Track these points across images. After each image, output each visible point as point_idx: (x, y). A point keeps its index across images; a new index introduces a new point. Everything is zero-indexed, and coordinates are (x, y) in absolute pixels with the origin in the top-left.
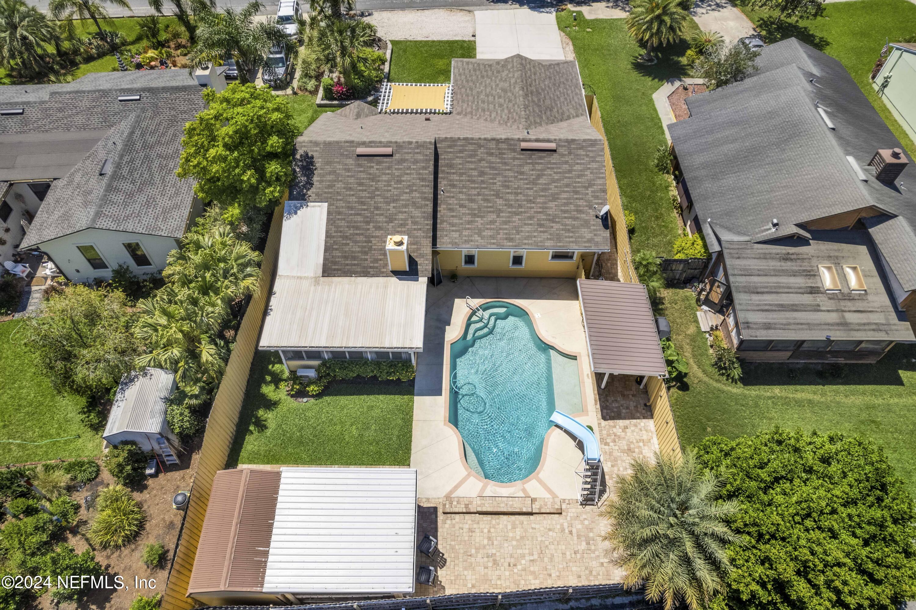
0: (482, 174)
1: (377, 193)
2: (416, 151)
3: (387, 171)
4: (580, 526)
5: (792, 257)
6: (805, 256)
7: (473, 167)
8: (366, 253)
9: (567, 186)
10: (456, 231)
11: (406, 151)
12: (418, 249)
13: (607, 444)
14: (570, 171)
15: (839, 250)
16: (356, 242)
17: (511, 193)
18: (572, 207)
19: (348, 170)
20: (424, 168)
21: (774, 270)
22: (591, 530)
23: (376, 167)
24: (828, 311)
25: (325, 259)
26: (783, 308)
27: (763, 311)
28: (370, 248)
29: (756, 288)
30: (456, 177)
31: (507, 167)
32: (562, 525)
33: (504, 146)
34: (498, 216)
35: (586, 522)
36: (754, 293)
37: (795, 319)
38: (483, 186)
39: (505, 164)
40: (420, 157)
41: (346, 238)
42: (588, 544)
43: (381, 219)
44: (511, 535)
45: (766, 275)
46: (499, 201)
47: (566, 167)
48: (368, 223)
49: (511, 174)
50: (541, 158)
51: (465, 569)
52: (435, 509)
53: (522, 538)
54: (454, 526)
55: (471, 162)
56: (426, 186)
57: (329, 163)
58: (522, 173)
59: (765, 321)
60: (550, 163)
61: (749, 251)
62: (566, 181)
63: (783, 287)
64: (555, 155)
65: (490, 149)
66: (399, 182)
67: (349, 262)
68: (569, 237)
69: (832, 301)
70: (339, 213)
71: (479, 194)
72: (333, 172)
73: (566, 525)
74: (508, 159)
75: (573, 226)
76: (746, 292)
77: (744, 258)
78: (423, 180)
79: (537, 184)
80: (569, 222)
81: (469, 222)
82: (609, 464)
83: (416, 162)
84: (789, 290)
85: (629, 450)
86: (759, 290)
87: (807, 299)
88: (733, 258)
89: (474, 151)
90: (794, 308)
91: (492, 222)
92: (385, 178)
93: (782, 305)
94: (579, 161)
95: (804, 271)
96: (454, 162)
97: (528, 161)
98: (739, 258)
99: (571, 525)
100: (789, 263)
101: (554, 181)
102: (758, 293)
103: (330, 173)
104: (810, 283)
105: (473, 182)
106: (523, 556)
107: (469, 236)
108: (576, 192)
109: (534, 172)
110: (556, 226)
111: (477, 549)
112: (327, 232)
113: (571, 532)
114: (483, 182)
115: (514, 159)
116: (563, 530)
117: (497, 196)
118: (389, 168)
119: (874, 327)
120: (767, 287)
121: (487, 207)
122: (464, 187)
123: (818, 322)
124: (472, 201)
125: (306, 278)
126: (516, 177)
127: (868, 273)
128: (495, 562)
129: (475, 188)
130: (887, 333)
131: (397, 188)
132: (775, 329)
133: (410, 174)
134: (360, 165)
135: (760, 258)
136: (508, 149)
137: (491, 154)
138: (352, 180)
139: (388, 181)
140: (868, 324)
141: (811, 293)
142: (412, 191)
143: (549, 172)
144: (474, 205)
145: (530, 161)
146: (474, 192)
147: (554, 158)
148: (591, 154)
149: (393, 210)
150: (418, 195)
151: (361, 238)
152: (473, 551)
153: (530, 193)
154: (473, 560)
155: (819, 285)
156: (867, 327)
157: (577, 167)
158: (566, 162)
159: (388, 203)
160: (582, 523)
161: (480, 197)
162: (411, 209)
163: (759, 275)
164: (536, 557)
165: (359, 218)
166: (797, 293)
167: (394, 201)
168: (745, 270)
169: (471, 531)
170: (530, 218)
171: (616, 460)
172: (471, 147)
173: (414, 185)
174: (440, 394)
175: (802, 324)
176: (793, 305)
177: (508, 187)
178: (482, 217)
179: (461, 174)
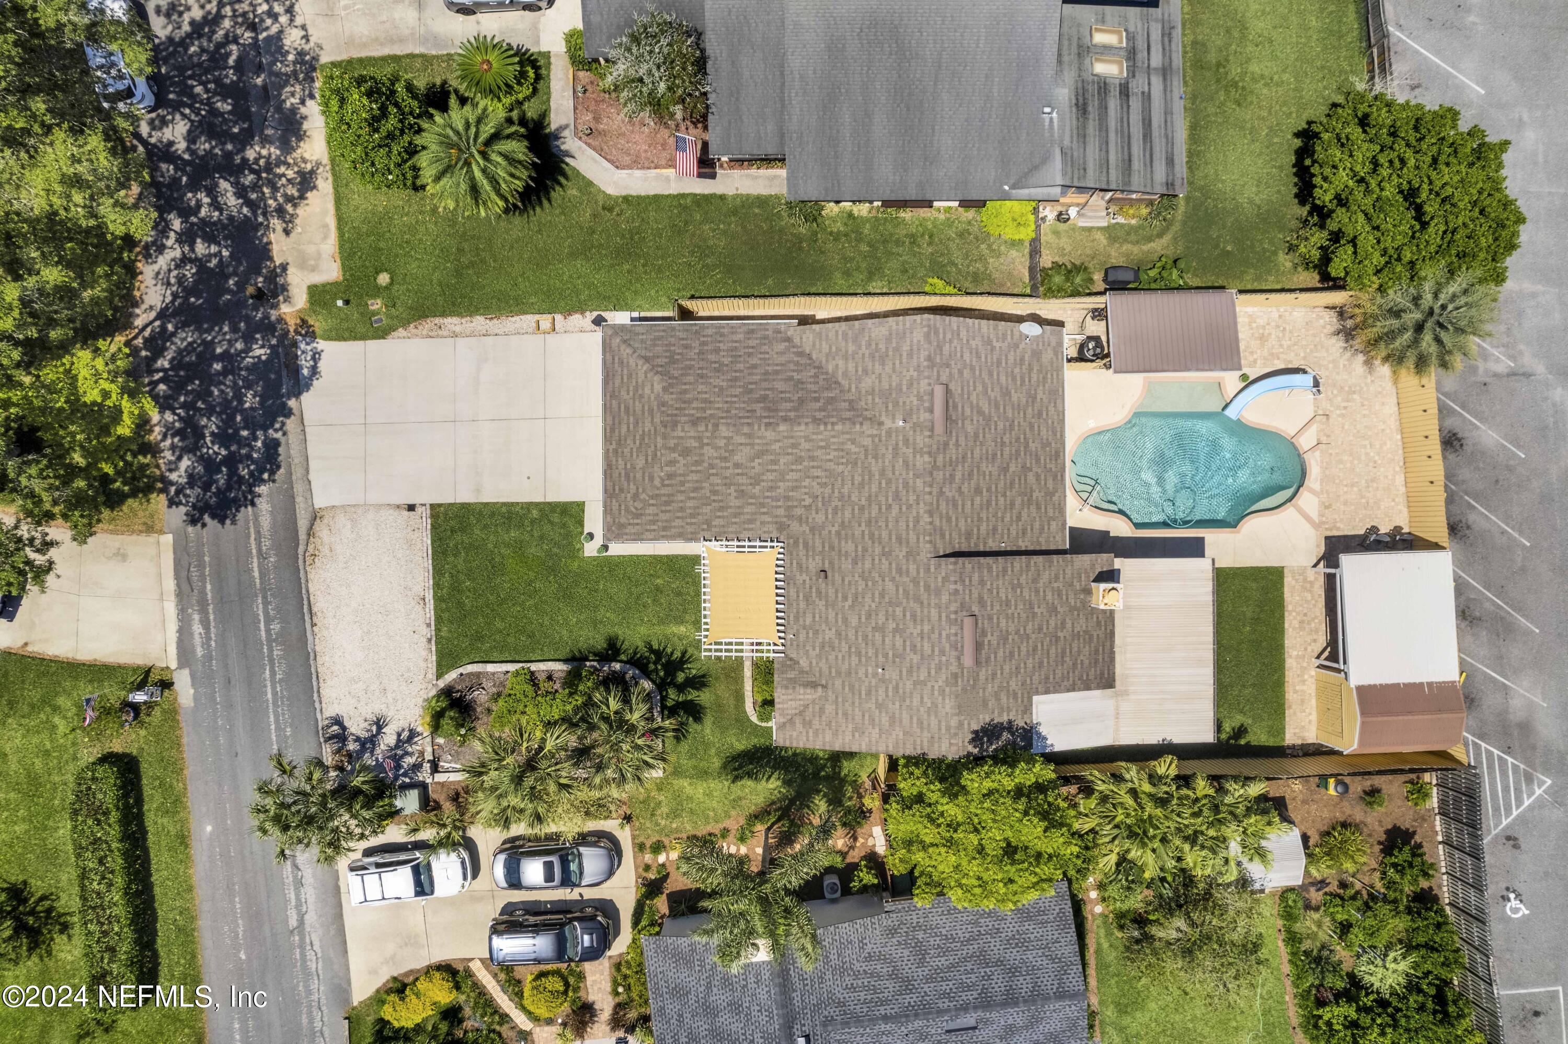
0: (978, 491)
1: (1022, 632)
2: (967, 582)
3: (995, 620)
4: (1339, 399)
5: (1081, 101)
6: (1080, 85)
7: (969, 503)
8: (1091, 637)
9: (991, 374)
10: (1049, 525)
11: (967, 597)
12: (1086, 572)
13: (1255, 361)
14: (972, 368)
15: (1069, 40)
16: (1079, 652)
17: (1002, 450)
18: (1017, 370)
19: (994, 675)
20: (990, 569)
21: (1100, 131)
22: (1342, 388)
23: (989, 637)
24: (1149, 84)
25: (1098, 688)
26: (1147, 135)
27: (1151, 161)
28: (1086, 632)
29: (1123, 160)
30: (984, 527)
31: (969, 455)
32: (1339, 416)
33: (940, 459)
34: (1031, 470)
35: (1335, 392)
36: (1130, 165)
37: (1160, 127)
38: (993, 489)
39: (964, 457)
40: (976, 577)
41: (1075, 664)
42: (1354, 392)
43: (1052, 623)
44: (1348, 465)
45: (1107, 143)
46: (1012, 468)
47: (966, 373)
48: (1057, 639)
49: (977, 452)
50: (955, 407)
51: (1379, 508)
52: (1327, 538)
53: (1351, 455)
54: (1342, 520)
55: (963, 506)
56: (1013, 567)
57: (985, 703)
58: (976, 435)
59: (1164, 162)
60: (962, 395)
61: (1075, 154)
62: (985, 376)
63: (1122, 126)
64: (952, 386)
65: (945, 479)
66: (1008, 603)
67: (1100, 657)
68: (1052, 379)
69: (1137, 74)
70: (1047, 678)
71: (1004, 495)
72: (997, 696)
73: (1338, 412)
74: (957, 454)
75: (1040, 371)
76: (1130, 175)
77: (1084, 163)
78: (1005, 571)
79: (990, 416)
80: (1034, 377)
81: (1039, 508)
82: (1276, 362)
83: (982, 582)
84: (1124, 120)
85: (1261, 339)
86: (1126, 157)
87: (1135, 104)
88: (1084, 177)
89: (947, 501)
90: (1147, 123)
91: (1037, 476)
92: (1003, 623)
93: (1145, 136)
94: (959, 354)
95: (1099, 93)
96: (963, 529)
97: (960, 425)
98: (1085, 170)
99: (1338, 407)
100: (1090, 108)
101: (985, 392)
102: (1130, 160)
103: (998, 699)
104: (1115, 92)
105: (989, 502)
106: (1367, 454)
107: (1054, 509)
108: (999, 362)
109: (975, 418)
110: (1040, 395)
111: (1362, 497)
112: (1068, 691)
113: (1345, 408)
114: (989, 489)
115: (957, 445)
116: (1343, 416)
117: (1005, 470)
118: (990, 618)
119: (1166, 39)
120: (1123, 147)
121: (1020, 484)
122: (995, 515)
123: (1163, 101)
124: (1012, 504)
125: (1117, 708)
126: (982, 444)
127: (1100, 17)
128: (1373, 480)
129: (997, 500)
130: (1173, 27)
131: (1016, 606)
132: (1173, 154)
133: (998, 588)
134: (988, 660)
135: (1084, 143)
136: (945, 453)
137: (952, 477)
138: (1007, 668)
139: (1007, 617)
140: (1163, 45)
141: (1128, 96)
142: (1019, 585)
143: (973, 398)
144: (1018, 501)
145: (960, 422)
146: (1001, 500)
147: (954, 387)
148: (949, 336)
149: (1043, 609)
150: (1024, 576)
151: (1075, 645)
152: (1364, 501)
153: (1001, 425)
154: (1371, 501)
155: (1117, 82)
156: (1167, 48)
157: (967, 357)
158: (960, 372)
159: (1034, 615)
160: (1336, 396)
161: (1008, 493)
162: (1041, 585)
163: (1107, 152)
164: (1367, 442)
165: (1053, 651)
166: (1128, 113)
167: (1032, 608)
168: (1101, 166)
169: (1346, 503)
170: (1031, 427)
171: (1272, 354)
172: (943, 506)
173: (1011, 583)
174: (1203, 539)
175: (1166, 121)
176: (1143, 123)
177: (995, 455)
178: (1032, 491)
179: (980, 519)
